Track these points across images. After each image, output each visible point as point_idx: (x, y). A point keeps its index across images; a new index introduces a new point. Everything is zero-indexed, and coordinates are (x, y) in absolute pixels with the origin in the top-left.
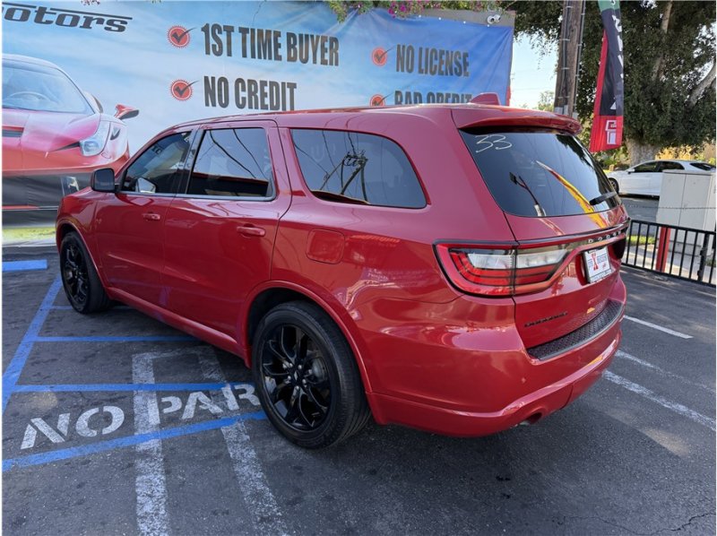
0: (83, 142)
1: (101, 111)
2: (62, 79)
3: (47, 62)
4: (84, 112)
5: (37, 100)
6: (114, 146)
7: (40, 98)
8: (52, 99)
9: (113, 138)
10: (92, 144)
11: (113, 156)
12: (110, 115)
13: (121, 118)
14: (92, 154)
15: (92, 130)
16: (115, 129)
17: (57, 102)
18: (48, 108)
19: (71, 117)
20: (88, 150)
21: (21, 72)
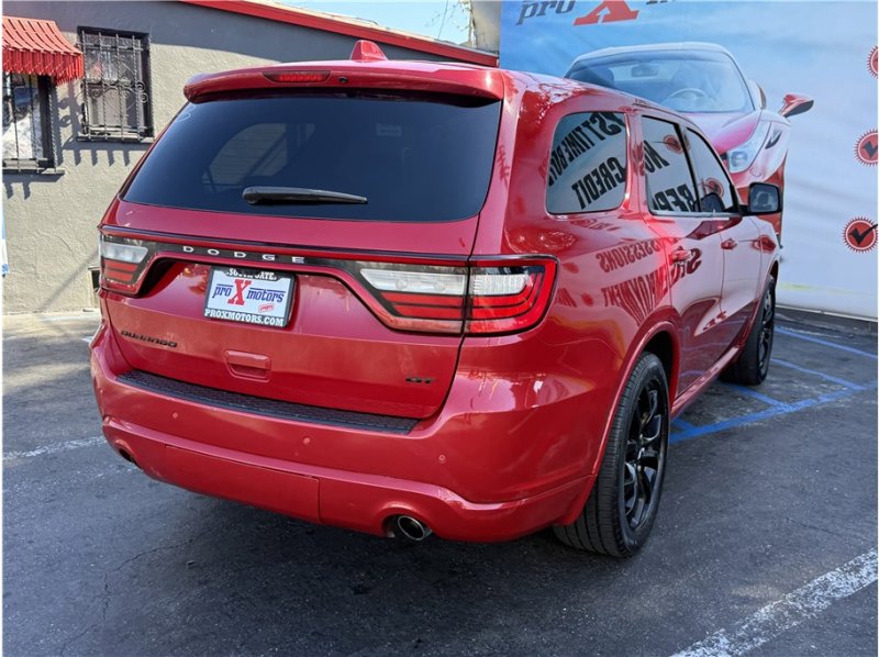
0: (730, 153)
1: (764, 106)
2: (728, 66)
3: (715, 45)
4: (742, 110)
5: (695, 98)
6: (767, 158)
7: (699, 95)
8: (710, 97)
9: (770, 145)
10: (740, 156)
11: (763, 173)
12: (774, 112)
13: (786, 116)
14: (739, 169)
15: (745, 135)
16: (775, 133)
17: (715, 99)
18: (705, 108)
19: (728, 117)
20: (735, 165)
21: (687, 65)
